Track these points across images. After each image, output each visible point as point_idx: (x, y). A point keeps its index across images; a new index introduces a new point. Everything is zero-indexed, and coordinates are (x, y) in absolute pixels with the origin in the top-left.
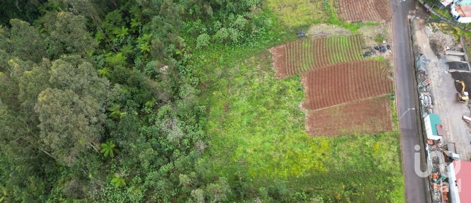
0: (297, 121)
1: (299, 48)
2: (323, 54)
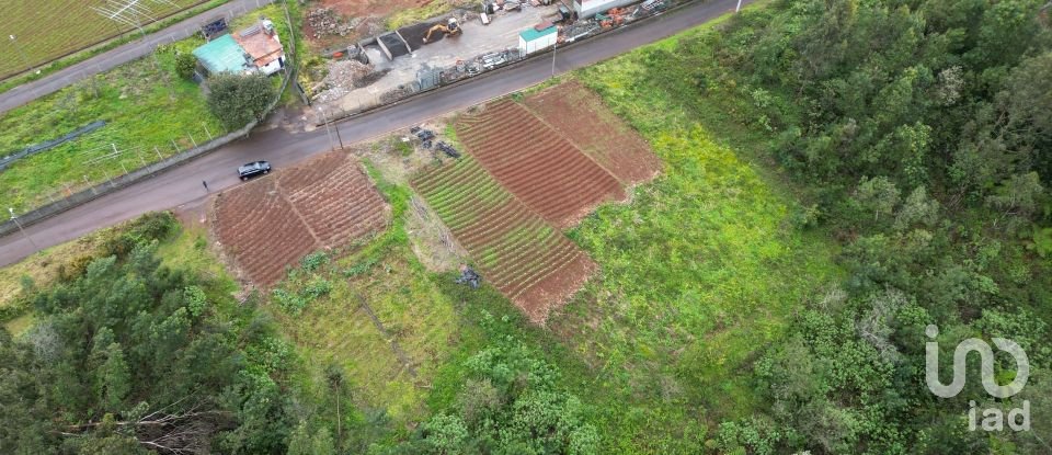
0: (657, 195)
1: (505, 267)
2: (495, 217)
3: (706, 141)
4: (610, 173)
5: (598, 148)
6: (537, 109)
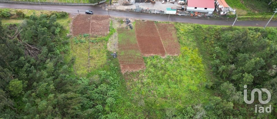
1: (124, 57)
2: (130, 46)
3: (196, 54)
4: (165, 49)
5: (166, 42)
6: (158, 27)
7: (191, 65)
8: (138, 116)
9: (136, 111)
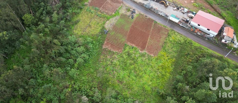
0: (147, 57)
1: (112, 37)
2: (122, 30)
3: (170, 63)
4: (147, 46)
5: (152, 41)
6: (154, 26)
7: (158, 69)
8: (93, 83)
9: (95, 79)
